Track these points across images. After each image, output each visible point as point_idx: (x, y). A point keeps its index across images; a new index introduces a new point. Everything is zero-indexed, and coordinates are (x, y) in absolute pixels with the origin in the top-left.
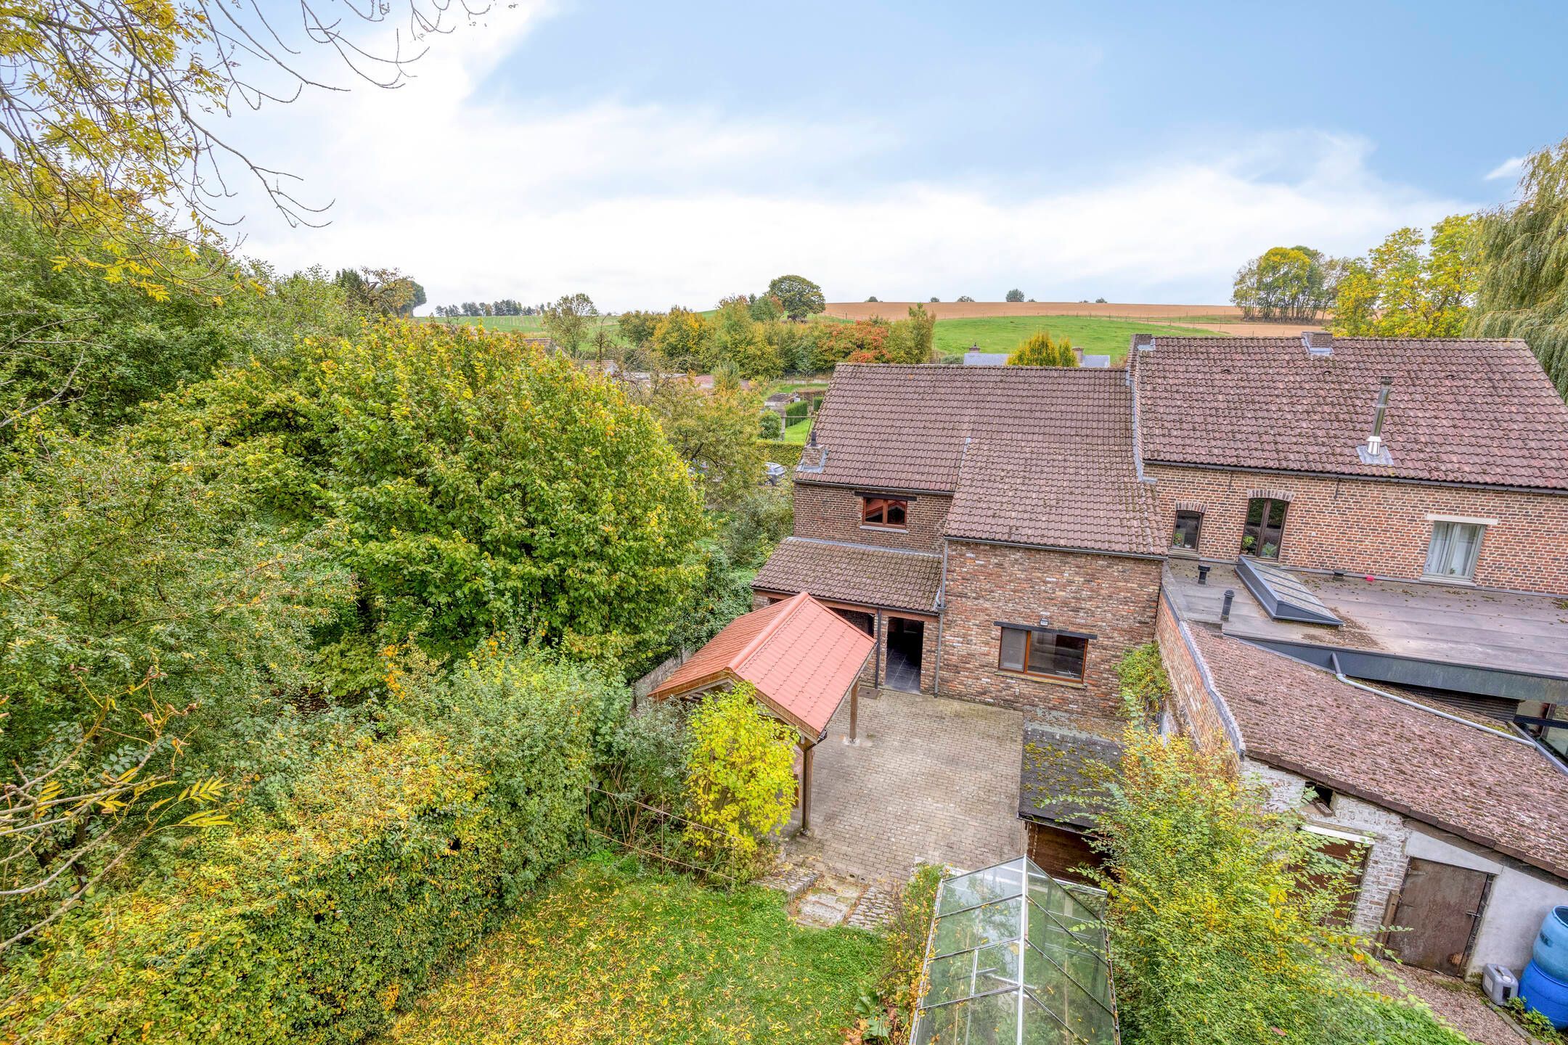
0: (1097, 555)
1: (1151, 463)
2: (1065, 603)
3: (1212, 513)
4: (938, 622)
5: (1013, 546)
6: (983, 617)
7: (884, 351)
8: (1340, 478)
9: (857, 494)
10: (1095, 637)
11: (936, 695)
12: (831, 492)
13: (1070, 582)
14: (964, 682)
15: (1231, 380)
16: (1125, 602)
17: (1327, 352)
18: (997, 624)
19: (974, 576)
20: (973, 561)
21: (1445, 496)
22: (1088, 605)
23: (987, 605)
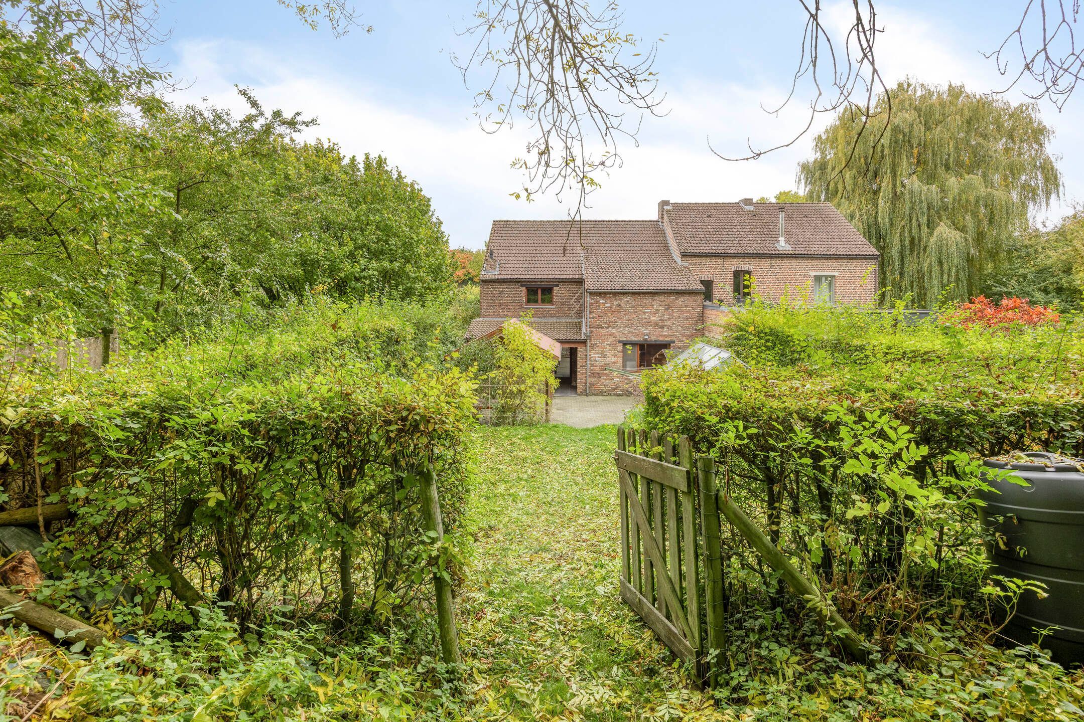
0: (670, 293)
1: (684, 255)
2: (656, 324)
3: (717, 280)
4: (586, 346)
5: (625, 293)
6: (612, 339)
7: (470, 270)
8: (771, 257)
9: (522, 285)
10: (674, 342)
11: (587, 395)
12: (505, 285)
13: (658, 311)
14: (605, 383)
15: (713, 220)
16: (687, 319)
17: (752, 208)
18: (620, 342)
19: (604, 315)
20: (604, 304)
21: (815, 262)
22: (668, 323)
23: (614, 331)
